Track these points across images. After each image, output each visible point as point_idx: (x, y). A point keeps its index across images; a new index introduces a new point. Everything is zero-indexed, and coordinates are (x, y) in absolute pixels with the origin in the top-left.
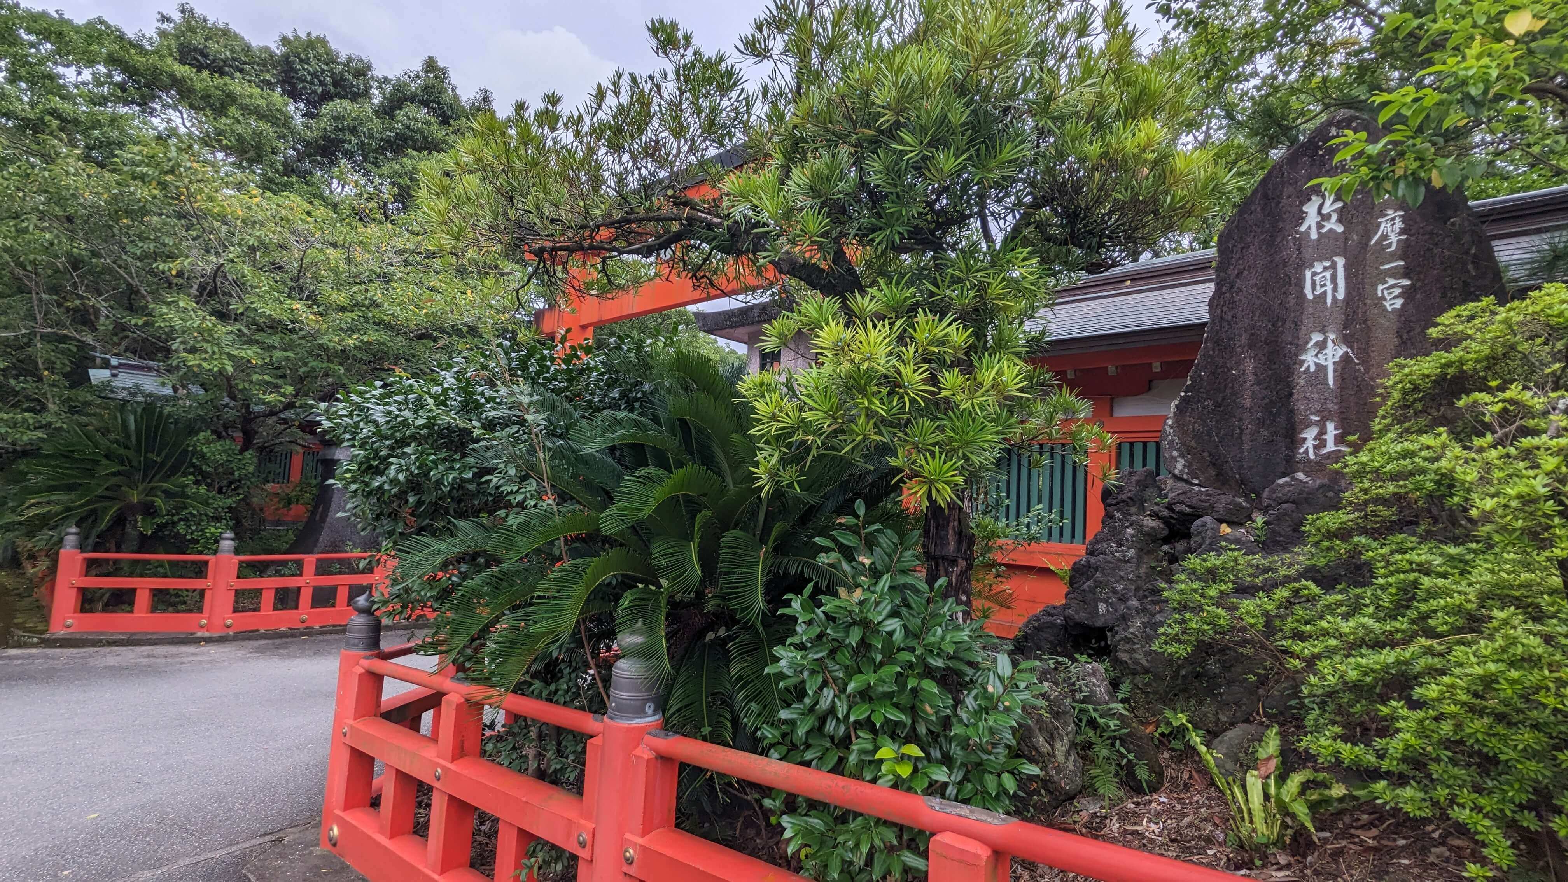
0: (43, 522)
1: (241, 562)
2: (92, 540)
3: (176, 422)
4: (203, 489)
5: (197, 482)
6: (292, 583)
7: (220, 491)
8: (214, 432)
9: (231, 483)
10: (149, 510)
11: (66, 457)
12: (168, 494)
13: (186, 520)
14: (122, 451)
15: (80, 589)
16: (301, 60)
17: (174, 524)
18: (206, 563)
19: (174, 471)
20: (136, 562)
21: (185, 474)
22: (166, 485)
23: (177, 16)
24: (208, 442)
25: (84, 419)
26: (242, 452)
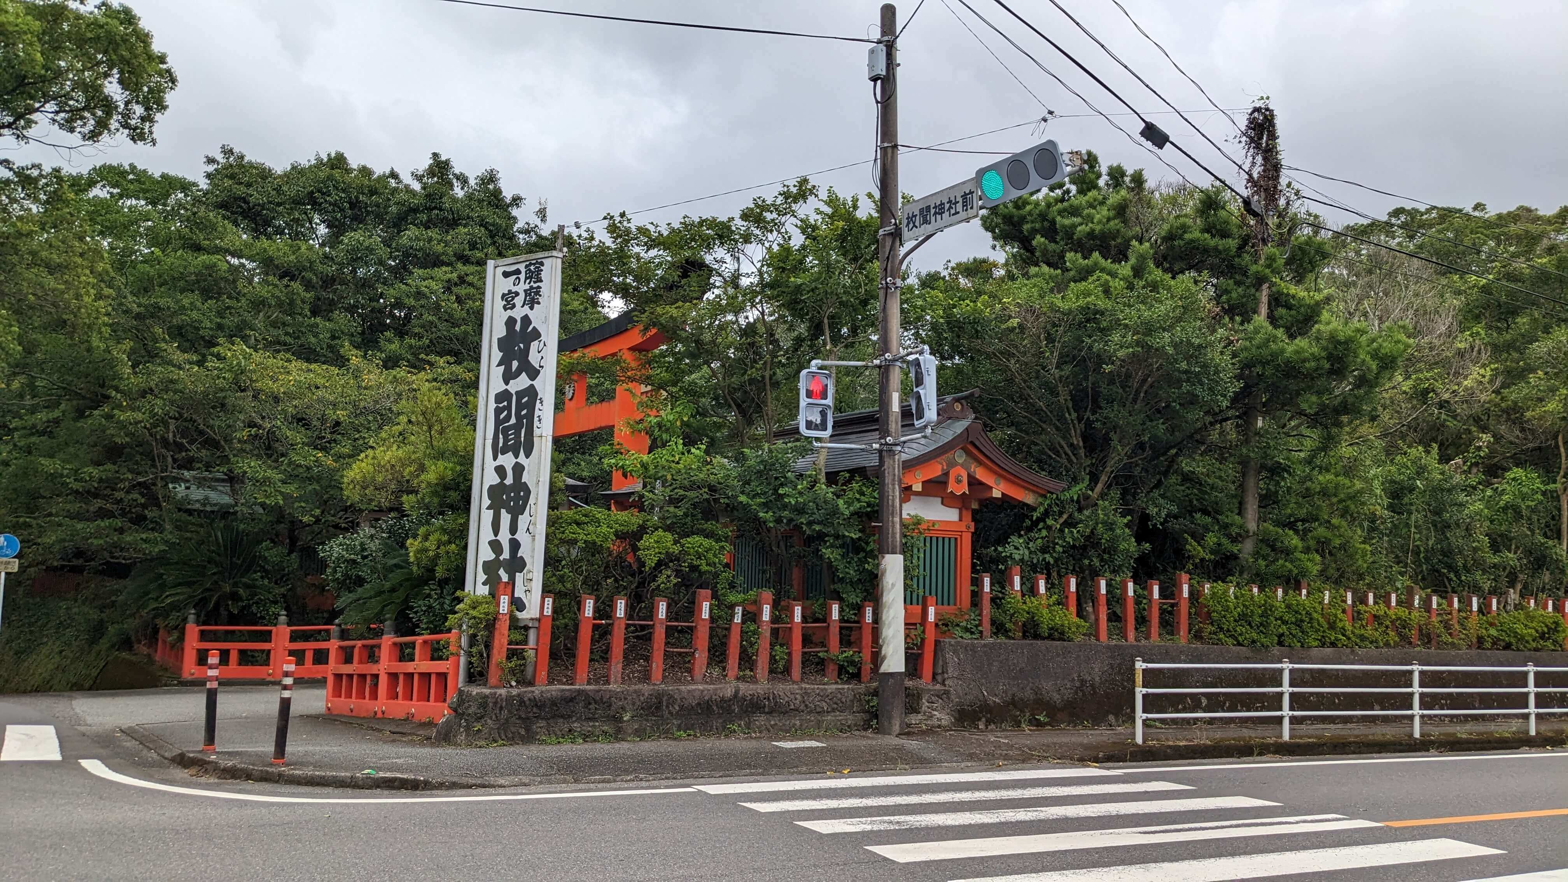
0: (174, 607)
1: (292, 631)
2: (202, 617)
3: (247, 535)
4: (266, 581)
5: (262, 577)
6: (322, 645)
7: (276, 583)
8: (272, 541)
9: (283, 576)
10: (235, 597)
11: (185, 564)
12: (247, 586)
13: (257, 603)
14: (217, 558)
15: (198, 650)
16: (323, 194)
17: (250, 606)
18: (270, 632)
19: (247, 570)
20: (227, 632)
21: (255, 572)
22: (244, 580)
23: (220, 157)
24: (268, 549)
25: (188, 535)
26: (289, 554)
